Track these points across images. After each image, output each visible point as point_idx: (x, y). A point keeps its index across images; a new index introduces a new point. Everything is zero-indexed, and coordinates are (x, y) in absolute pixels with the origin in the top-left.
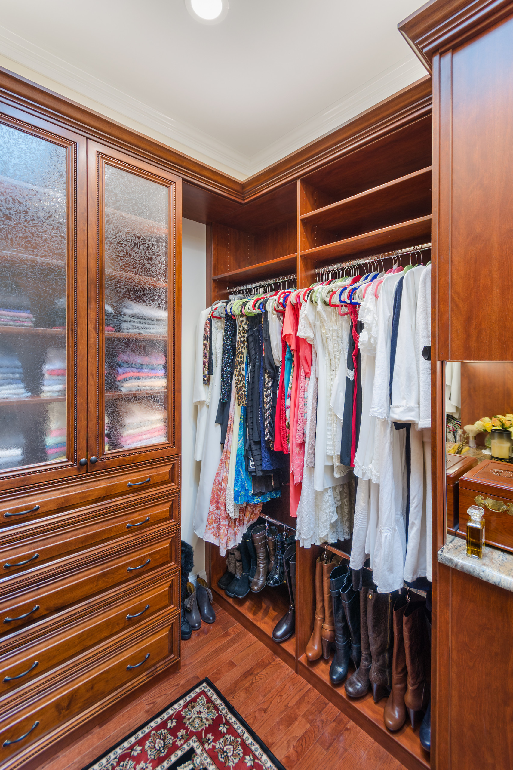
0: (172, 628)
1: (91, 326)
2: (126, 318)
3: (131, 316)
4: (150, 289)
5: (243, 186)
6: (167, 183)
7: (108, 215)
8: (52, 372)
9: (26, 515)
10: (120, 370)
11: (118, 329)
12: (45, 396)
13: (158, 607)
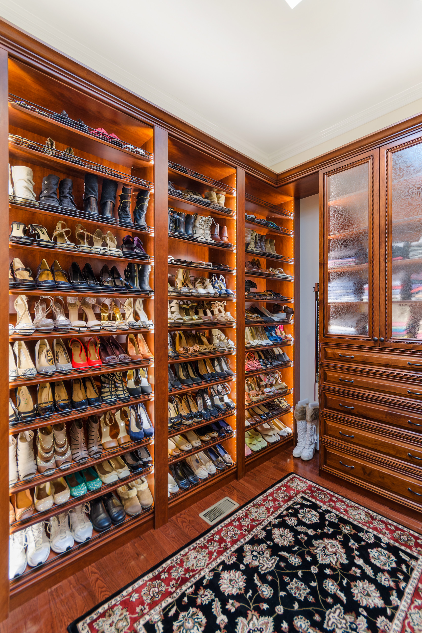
1: (382, 259)
9: (348, 359)
10: (413, 286)
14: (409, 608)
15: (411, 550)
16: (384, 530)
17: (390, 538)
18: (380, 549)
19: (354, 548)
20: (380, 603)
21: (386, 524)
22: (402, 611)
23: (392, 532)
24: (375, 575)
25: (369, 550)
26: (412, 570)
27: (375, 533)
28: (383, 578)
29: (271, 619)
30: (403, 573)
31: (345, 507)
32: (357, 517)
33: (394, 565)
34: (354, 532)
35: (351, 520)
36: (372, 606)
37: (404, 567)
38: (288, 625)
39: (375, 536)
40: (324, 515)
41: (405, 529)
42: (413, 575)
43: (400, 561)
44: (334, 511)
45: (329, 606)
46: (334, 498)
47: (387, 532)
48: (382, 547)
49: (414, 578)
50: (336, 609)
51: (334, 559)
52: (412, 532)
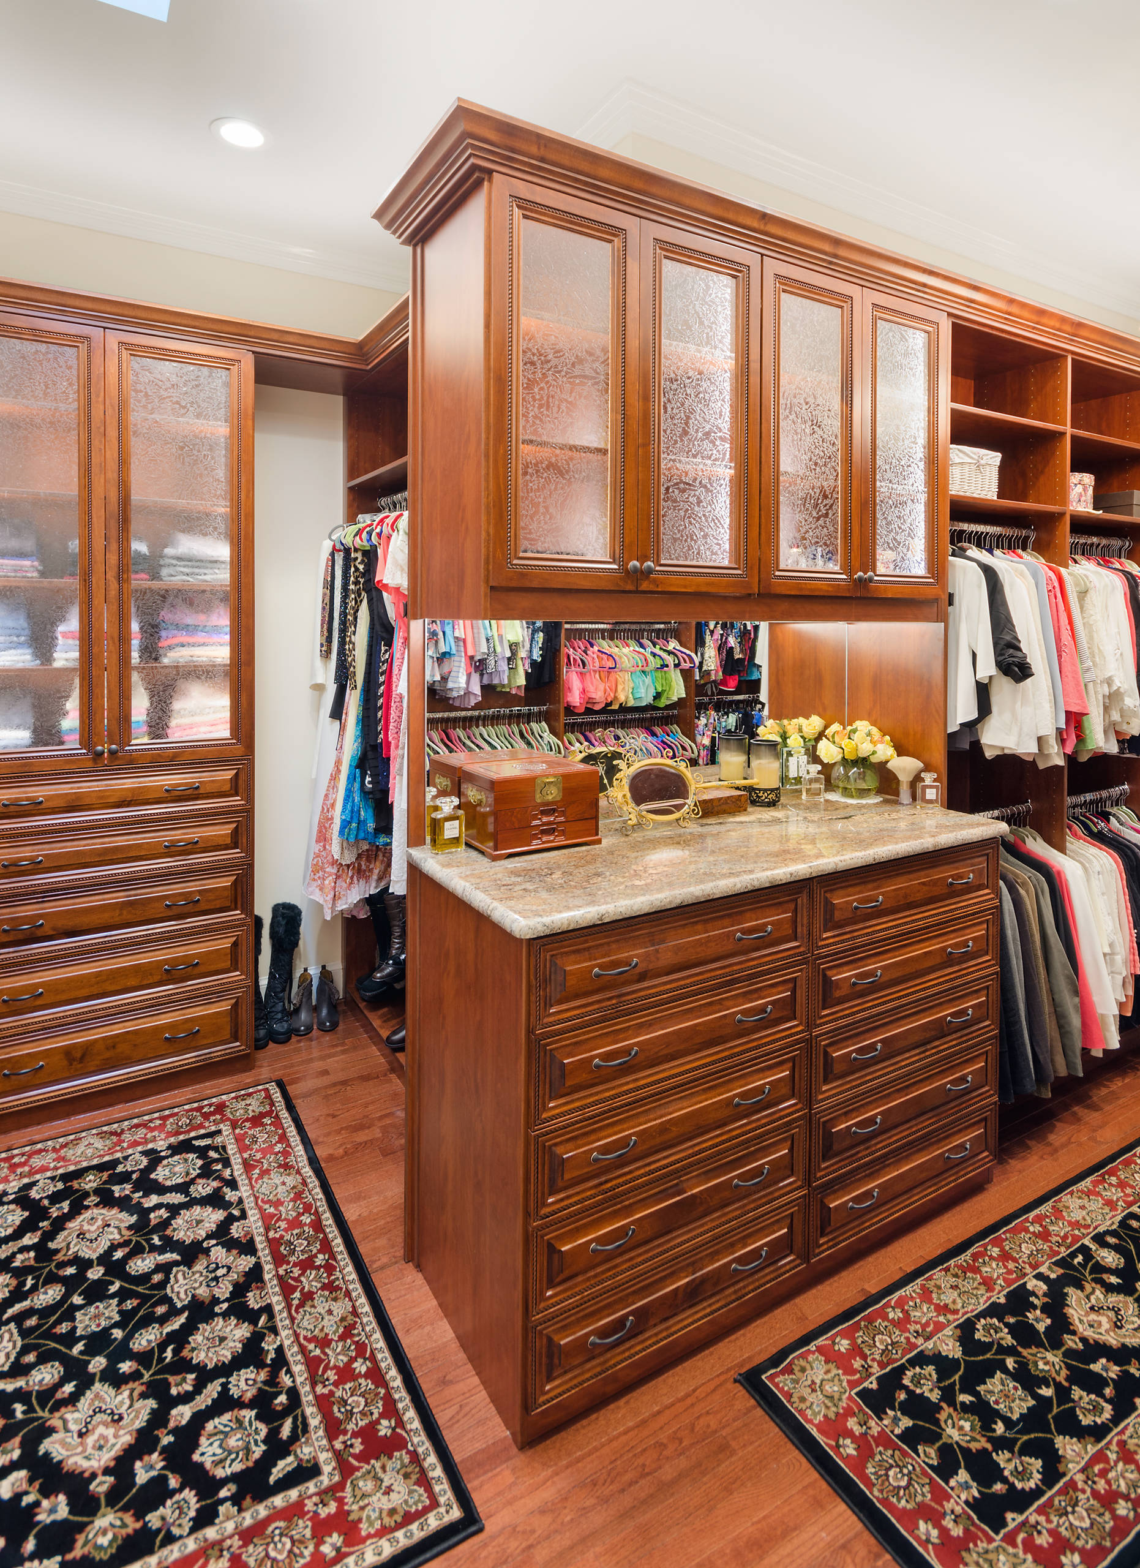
0: (236, 1003)
1: (111, 575)
2: (168, 561)
3: (173, 558)
4: (199, 519)
5: (360, 346)
6: (227, 364)
7: (135, 425)
8: (65, 635)
9: (26, 808)
10: (163, 634)
11: (155, 576)
12: (57, 664)
13: (213, 968)
14: (252, 1187)
15: (204, 1127)
16: (149, 1135)
17: (166, 1137)
18: (165, 1162)
19: (127, 1192)
20: (219, 1215)
21: (144, 1125)
22: (248, 1197)
23: (161, 1127)
24: (187, 1194)
25: (152, 1176)
26: (224, 1148)
27: (140, 1148)
28: (200, 1188)
29: (97, 1386)
30: (217, 1161)
31: (54, 1155)
32: (89, 1152)
33: (200, 1163)
34: (105, 1175)
35: (85, 1164)
36: (214, 1227)
37: (213, 1154)
38: (131, 1360)
39: (144, 1153)
40: (27, 1197)
41: (176, 1110)
42: (230, 1152)
43: (202, 1152)
44: (38, 1177)
45: (165, 1282)
46: (16, 1160)
47: (156, 1133)
48: (167, 1157)
49: (234, 1154)
50: (175, 1276)
51: (112, 1233)
52: (186, 1107)
